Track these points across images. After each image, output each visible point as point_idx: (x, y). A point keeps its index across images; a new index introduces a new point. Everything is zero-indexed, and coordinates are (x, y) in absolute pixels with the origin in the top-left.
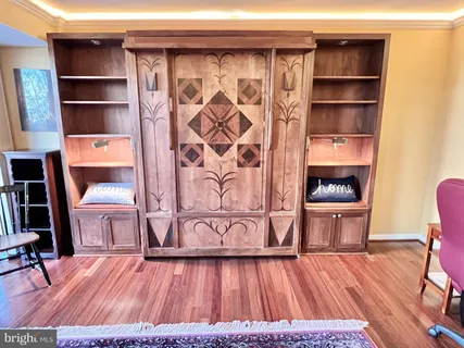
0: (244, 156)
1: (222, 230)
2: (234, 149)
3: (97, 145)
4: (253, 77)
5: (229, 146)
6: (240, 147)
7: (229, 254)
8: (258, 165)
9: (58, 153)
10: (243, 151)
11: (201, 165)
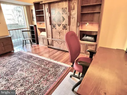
0: (64, 27)
1: (60, 44)
2: (62, 25)
3: (40, 24)
4: (65, 7)
5: (61, 24)
6: (63, 25)
7: (61, 49)
8: (66, 29)
9: (36, 25)
10: (63, 26)
11: (56, 29)
